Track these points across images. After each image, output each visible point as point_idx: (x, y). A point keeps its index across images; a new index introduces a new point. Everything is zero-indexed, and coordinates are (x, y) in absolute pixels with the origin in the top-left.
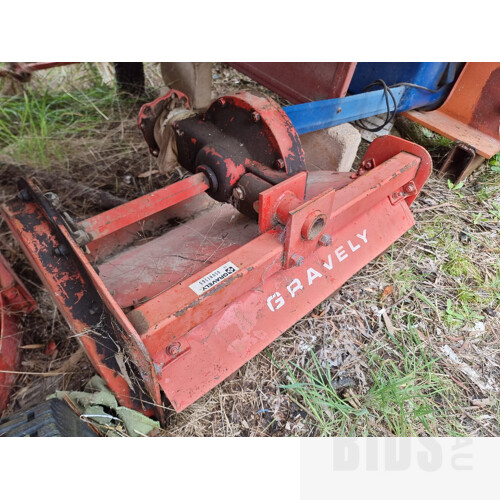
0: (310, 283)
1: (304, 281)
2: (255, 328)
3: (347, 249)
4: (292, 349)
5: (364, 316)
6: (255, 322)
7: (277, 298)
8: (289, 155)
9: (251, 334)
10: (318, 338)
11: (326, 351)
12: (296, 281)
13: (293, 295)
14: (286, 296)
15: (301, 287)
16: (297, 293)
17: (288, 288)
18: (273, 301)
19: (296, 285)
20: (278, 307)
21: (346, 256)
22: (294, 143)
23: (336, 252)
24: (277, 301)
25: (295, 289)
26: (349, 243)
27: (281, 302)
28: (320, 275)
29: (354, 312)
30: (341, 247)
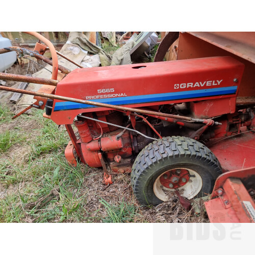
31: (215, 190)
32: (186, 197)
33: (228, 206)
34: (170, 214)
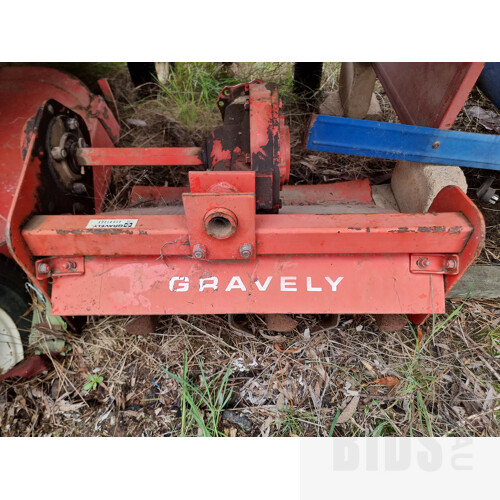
0: (228, 289)
1: (223, 283)
2: (144, 294)
3: (301, 284)
4: (226, 357)
5: (329, 383)
6: (147, 288)
7: (183, 281)
8: (259, 153)
9: (137, 296)
10: (259, 366)
11: (256, 384)
12: (215, 279)
13: (201, 289)
14: (194, 286)
15: (215, 288)
16: (206, 290)
17: (202, 281)
18: (176, 282)
19: (212, 282)
20: (178, 290)
21: (295, 290)
22: (270, 143)
23: (283, 279)
24: (180, 284)
25: (207, 286)
26: (309, 280)
27: (186, 288)
28: (244, 289)
29: (322, 372)
30: (295, 278)
31: (34, 275)
32: (13, 363)
33: (80, 268)
34: (41, 416)
